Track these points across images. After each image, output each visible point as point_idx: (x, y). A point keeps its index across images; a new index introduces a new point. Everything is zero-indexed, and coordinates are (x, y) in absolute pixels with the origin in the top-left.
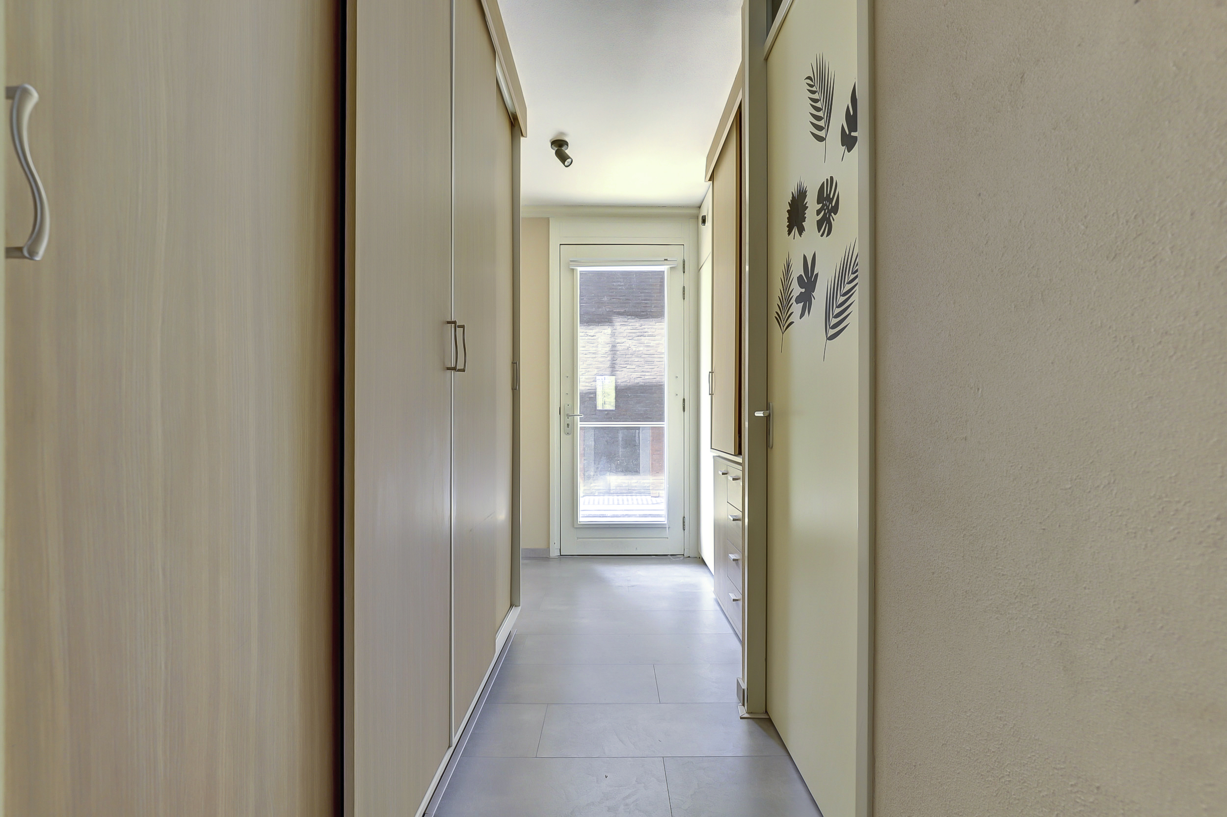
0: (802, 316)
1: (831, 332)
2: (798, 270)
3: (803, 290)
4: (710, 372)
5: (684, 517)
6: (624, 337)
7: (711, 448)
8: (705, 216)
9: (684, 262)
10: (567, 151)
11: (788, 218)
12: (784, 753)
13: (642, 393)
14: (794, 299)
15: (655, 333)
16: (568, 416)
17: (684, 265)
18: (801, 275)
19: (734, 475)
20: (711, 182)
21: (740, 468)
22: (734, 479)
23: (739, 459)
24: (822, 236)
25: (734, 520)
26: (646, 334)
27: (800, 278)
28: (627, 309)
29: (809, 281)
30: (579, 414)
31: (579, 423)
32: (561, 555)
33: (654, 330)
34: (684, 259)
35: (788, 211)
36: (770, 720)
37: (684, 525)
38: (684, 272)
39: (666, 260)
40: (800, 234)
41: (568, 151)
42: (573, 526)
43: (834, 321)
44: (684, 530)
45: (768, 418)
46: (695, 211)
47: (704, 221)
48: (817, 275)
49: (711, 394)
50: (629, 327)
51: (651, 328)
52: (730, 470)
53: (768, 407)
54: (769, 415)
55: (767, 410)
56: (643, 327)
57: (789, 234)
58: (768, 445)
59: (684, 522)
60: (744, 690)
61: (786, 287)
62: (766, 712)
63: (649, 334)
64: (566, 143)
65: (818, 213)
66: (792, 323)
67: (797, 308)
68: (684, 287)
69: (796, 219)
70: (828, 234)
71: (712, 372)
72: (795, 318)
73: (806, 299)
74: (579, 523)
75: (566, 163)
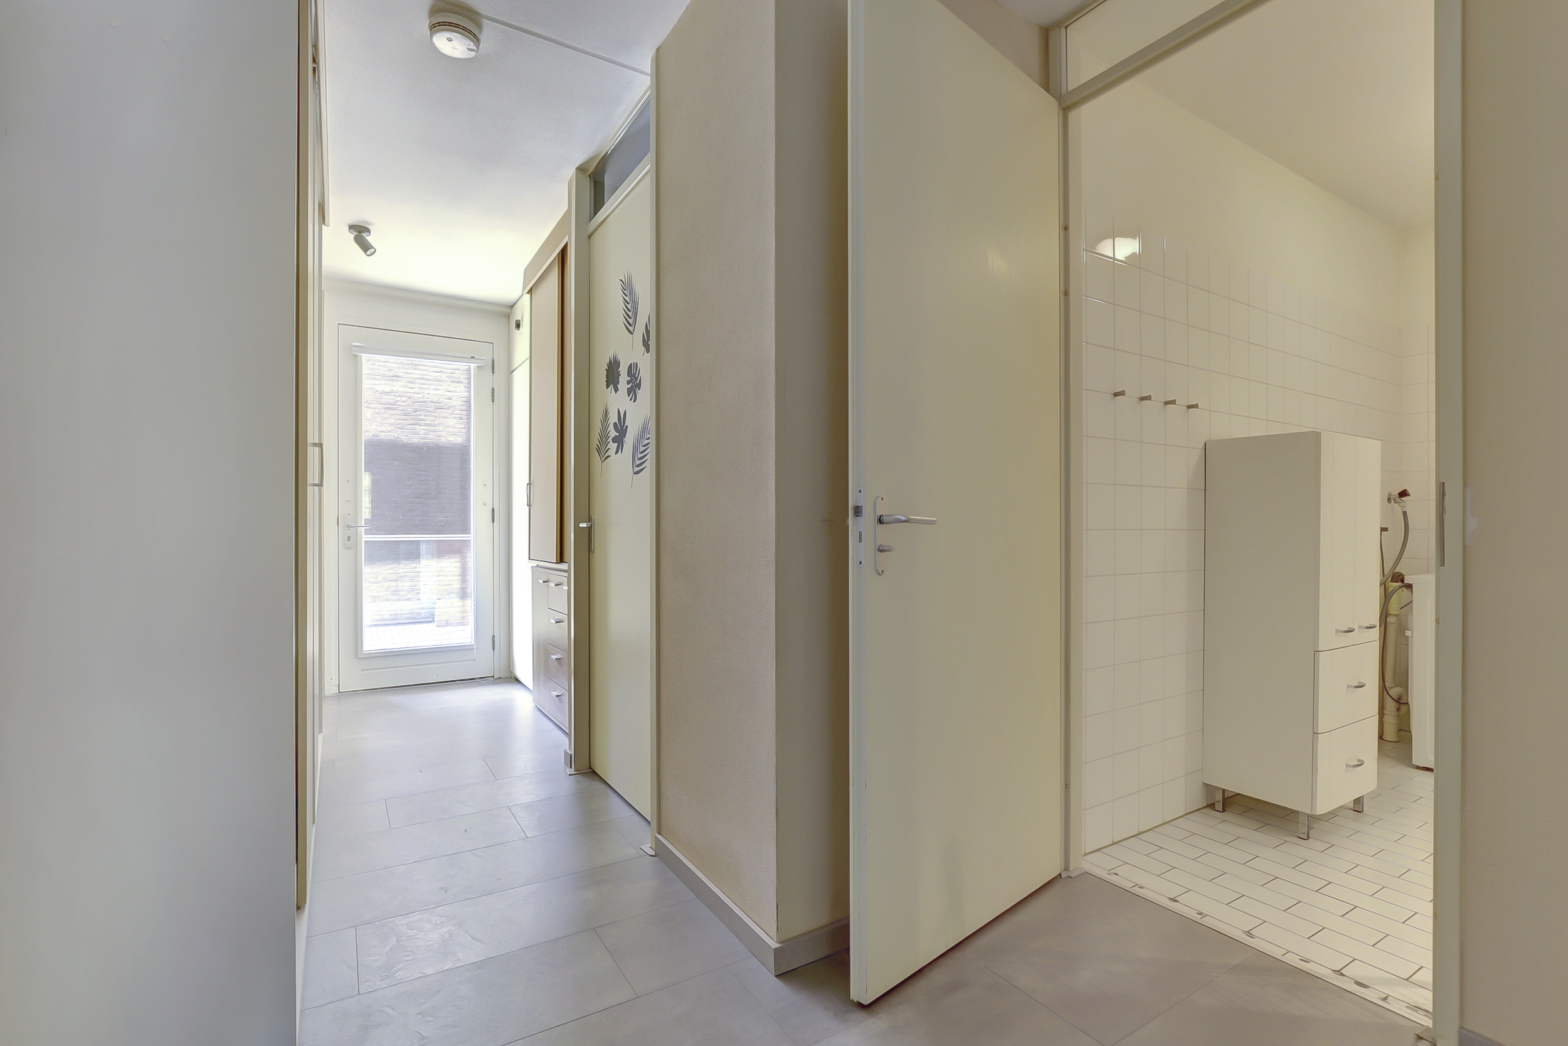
0: (617, 452)
1: (637, 469)
2: (613, 419)
3: (618, 434)
4: (528, 484)
5: (494, 636)
6: (391, 424)
7: (530, 559)
8: (519, 321)
9: (493, 361)
10: (368, 238)
11: (607, 375)
12: (603, 786)
13: (417, 498)
14: (610, 439)
15: (436, 422)
16: (349, 527)
17: (493, 364)
18: (616, 423)
19: (556, 582)
20: (529, 295)
21: (566, 574)
22: (556, 585)
23: (564, 566)
24: (631, 400)
25: (556, 622)
26: (422, 422)
27: (615, 424)
28: (395, 389)
29: (621, 429)
30: (363, 525)
31: (364, 536)
32: (340, 692)
33: (433, 418)
34: (493, 359)
35: (606, 370)
36: (594, 773)
37: (494, 644)
38: (493, 373)
39: (473, 357)
40: (616, 392)
41: (371, 239)
42: (356, 656)
43: (638, 462)
44: (494, 649)
45: (590, 529)
46: (507, 310)
47: (518, 326)
48: (627, 426)
49: (529, 505)
50: (398, 412)
51: (430, 415)
52: (551, 577)
53: (590, 520)
54: (591, 526)
55: (589, 522)
56: (419, 413)
57: (607, 388)
58: (590, 550)
59: (493, 641)
60: (571, 755)
61: (605, 428)
62: (590, 768)
63: (427, 422)
64: (368, 231)
65: (628, 382)
66: (609, 456)
67: (613, 446)
68: (493, 388)
69: (612, 378)
70: (634, 401)
71: (529, 484)
72: (612, 452)
73: (619, 440)
74: (364, 652)
75: (368, 253)
